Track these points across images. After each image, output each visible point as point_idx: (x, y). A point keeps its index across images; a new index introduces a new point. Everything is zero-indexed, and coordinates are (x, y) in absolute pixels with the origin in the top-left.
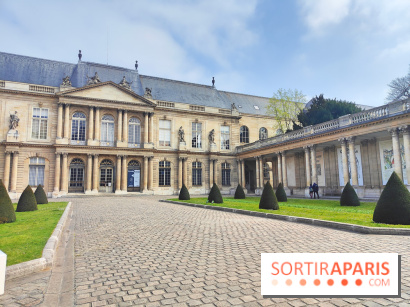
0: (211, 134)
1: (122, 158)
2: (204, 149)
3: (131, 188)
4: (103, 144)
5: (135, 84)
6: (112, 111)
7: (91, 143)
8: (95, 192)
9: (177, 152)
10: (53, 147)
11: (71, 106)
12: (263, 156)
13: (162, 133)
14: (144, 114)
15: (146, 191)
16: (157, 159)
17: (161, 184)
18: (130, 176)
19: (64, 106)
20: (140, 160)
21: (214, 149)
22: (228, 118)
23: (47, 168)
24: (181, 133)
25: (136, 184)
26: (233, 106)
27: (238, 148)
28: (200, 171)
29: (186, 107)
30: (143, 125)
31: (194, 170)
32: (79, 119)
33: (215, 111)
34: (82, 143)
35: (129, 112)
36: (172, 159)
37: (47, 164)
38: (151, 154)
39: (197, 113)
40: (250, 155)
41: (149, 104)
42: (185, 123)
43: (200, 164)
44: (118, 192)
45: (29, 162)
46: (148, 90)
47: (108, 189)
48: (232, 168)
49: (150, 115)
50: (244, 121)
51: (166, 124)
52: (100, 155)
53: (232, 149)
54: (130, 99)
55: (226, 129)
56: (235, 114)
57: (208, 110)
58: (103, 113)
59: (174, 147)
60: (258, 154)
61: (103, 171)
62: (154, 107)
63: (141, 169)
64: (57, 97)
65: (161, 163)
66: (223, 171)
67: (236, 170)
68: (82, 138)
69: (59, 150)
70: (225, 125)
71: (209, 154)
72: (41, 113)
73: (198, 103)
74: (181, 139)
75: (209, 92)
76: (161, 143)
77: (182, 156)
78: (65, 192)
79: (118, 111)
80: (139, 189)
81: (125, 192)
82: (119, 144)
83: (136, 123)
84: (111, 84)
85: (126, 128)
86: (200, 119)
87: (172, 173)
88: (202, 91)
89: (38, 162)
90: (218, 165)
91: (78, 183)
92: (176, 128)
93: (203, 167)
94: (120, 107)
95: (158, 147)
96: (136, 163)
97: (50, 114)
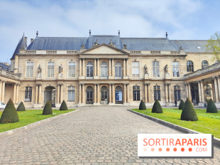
0: (166, 67)
1: (112, 85)
2: (161, 77)
3: (118, 102)
4: (102, 78)
5: (118, 43)
6: (105, 60)
7: (96, 78)
8: (98, 104)
9: (143, 80)
10: (78, 81)
11: (85, 59)
12: (203, 80)
13: (134, 70)
14: (123, 59)
15: (125, 104)
16: (131, 85)
17: (135, 99)
18: (116, 94)
19: (82, 59)
20: (121, 86)
21: (168, 77)
22: (177, 57)
23: (75, 92)
24: (145, 69)
25: (120, 99)
26: (181, 48)
27: (185, 75)
28: (159, 91)
29: (148, 53)
30: (122, 66)
31: (155, 91)
32: (90, 66)
33: (168, 53)
34: (91, 78)
35: (115, 59)
36: (140, 84)
37: (76, 89)
38: (127, 82)
39: (156, 55)
40: (194, 80)
41: (125, 53)
42: (148, 63)
43: (159, 87)
44: (110, 104)
45: (68, 89)
46: (125, 45)
47: (105, 102)
48: (181, 89)
49: (126, 60)
50: (189, 57)
51: (136, 64)
52: (100, 84)
53: (181, 76)
54: (115, 52)
55: (176, 64)
56: (182, 53)
57: (162, 53)
58: (101, 61)
59: (141, 77)
60: (200, 79)
61: (102, 92)
62: (128, 55)
63: (123, 91)
64: (78, 55)
65: (134, 87)
66: (175, 91)
67: (184, 90)
68: (92, 75)
69: (81, 82)
70: (175, 61)
71: (164, 80)
72: (72, 64)
73: (156, 49)
74: (146, 72)
75: (163, 42)
76: (134, 75)
77: (146, 82)
78: (84, 104)
79: (108, 59)
80: (122, 102)
81: (114, 104)
82: (110, 78)
83: (119, 65)
84: (105, 45)
85: (113, 68)
86: (158, 59)
87: (141, 93)
88: (159, 42)
89: (71, 89)
90: (172, 87)
91: (90, 99)
92: (142, 66)
93: (161, 89)
94: (109, 57)
95: (132, 78)
96: (120, 87)
97: (76, 64)
